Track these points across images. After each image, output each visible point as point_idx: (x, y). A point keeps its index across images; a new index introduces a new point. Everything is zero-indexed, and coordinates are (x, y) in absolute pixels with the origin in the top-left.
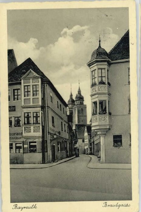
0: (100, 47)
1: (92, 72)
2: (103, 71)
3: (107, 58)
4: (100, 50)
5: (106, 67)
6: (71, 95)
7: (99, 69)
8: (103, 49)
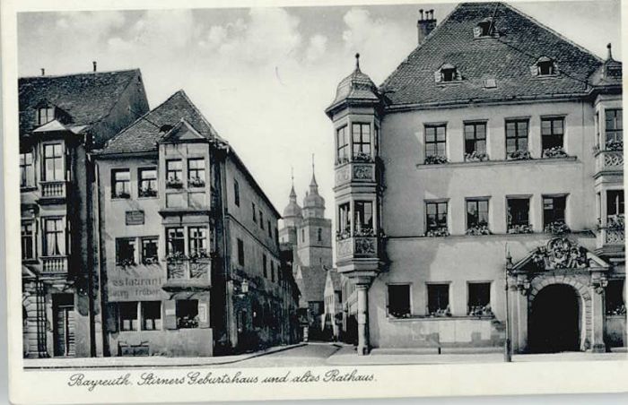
0: (358, 71)
1: (338, 130)
2: (366, 128)
3: (375, 97)
4: (360, 79)
5: (371, 119)
6: (293, 195)
7: (353, 123)
8: (365, 75)
